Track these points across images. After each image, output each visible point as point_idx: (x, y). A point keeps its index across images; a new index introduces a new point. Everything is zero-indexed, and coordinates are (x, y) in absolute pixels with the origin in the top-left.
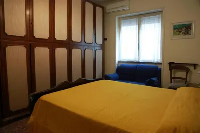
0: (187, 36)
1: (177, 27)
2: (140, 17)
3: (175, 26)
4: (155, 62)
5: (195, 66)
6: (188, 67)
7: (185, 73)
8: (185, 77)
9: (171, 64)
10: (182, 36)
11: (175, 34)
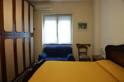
0: (85, 30)
1: (80, 24)
2: (57, 16)
3: (79, 24)
4: (68, 44)
5: (89, 45)
6: (86, 46)
7: (85, 49)
8: (85, 52)
9: (77, 45)
10: (83, 30)
11: (79, 28)
